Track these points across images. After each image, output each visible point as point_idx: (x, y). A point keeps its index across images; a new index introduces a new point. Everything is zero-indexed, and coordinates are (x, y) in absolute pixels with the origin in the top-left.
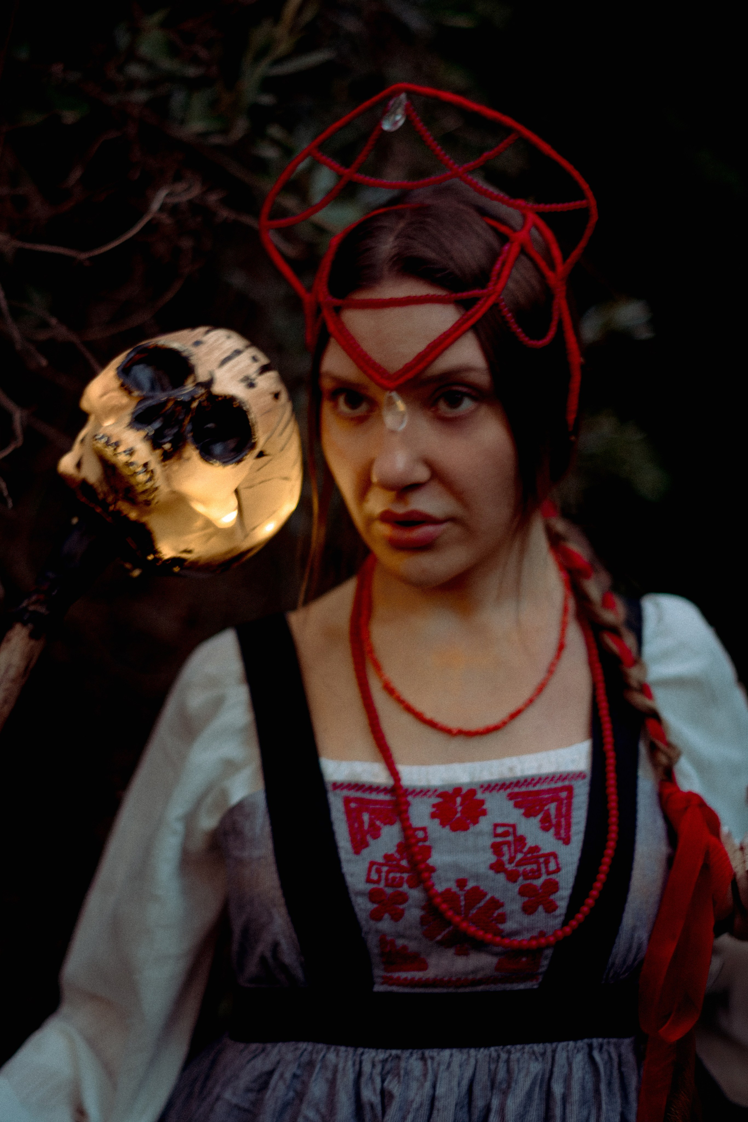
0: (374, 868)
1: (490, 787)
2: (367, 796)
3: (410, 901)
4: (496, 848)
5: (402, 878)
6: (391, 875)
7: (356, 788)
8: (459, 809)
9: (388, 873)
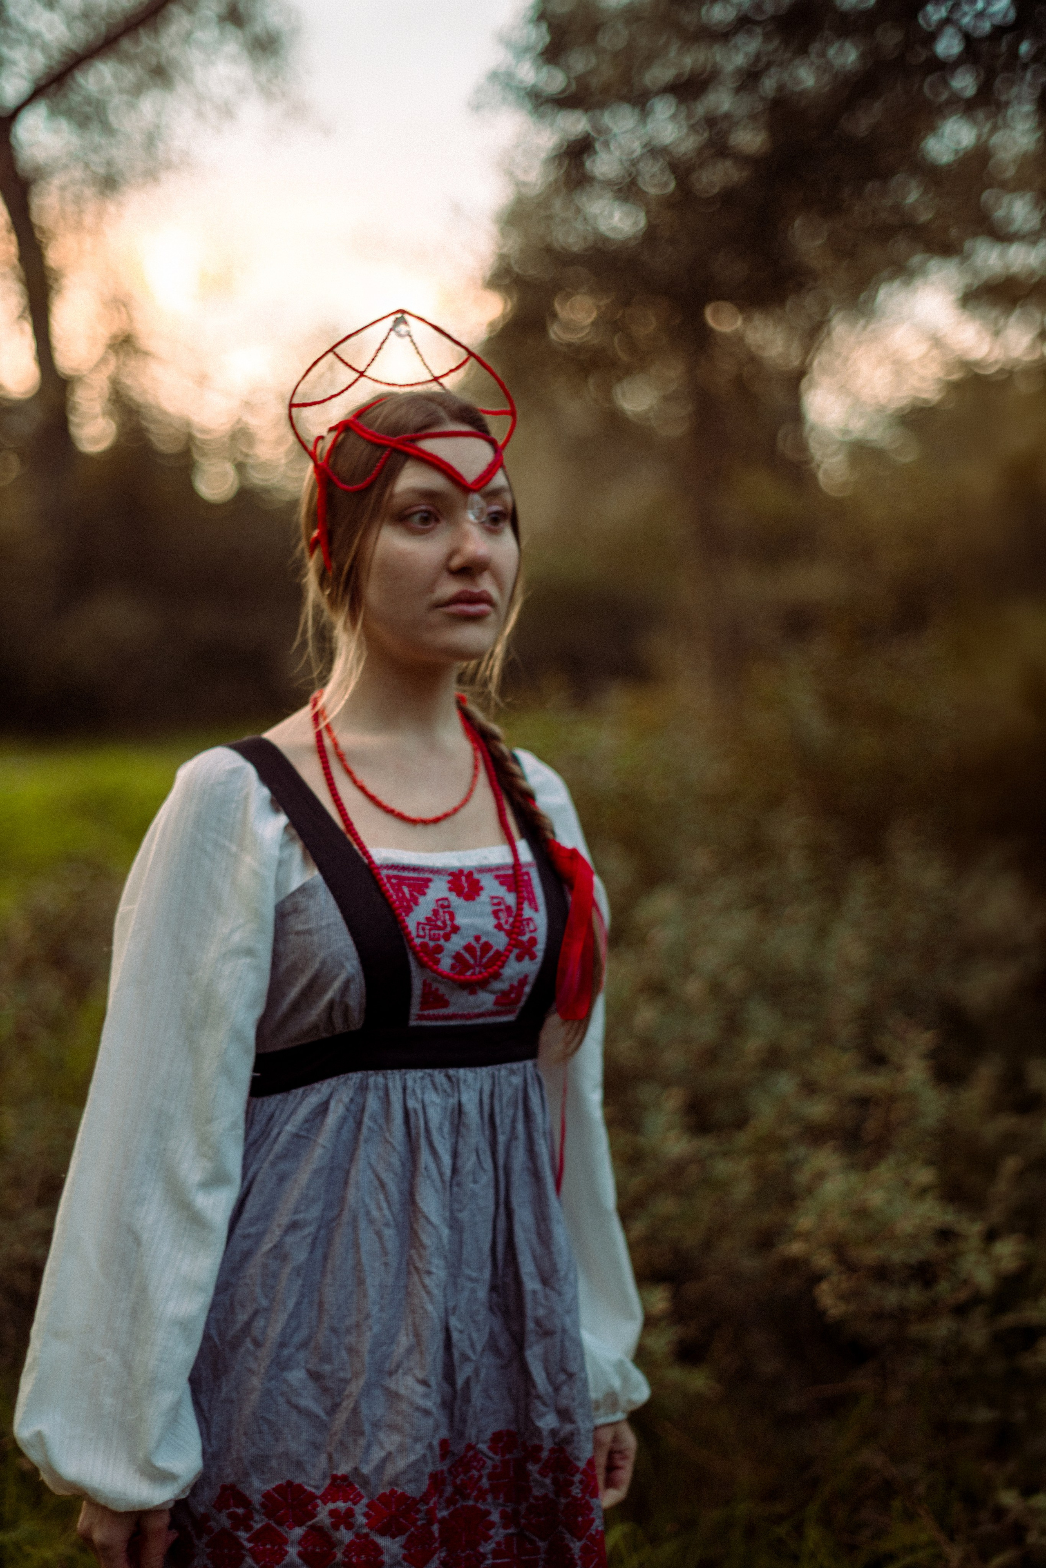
0: (420, 927)
1: (483, 870)
2: (405, 874)
3: (445, 952)
4: (496, 914)
5: (439, 934)
6: (432, 932)
7: (393, 868)
8: (465, 885)
9: (430, 930)
